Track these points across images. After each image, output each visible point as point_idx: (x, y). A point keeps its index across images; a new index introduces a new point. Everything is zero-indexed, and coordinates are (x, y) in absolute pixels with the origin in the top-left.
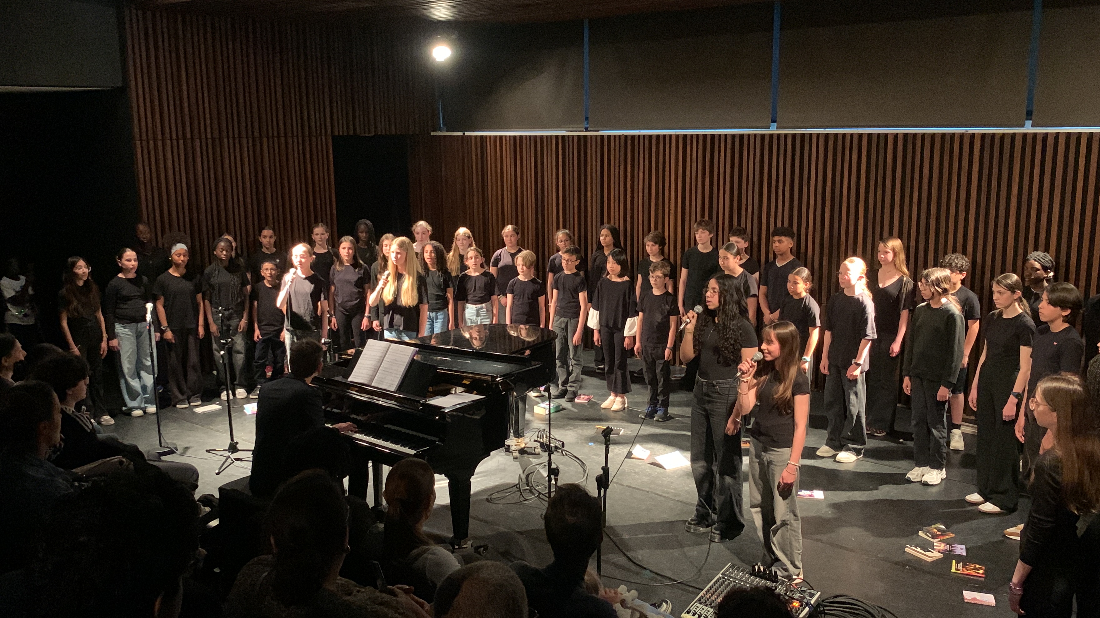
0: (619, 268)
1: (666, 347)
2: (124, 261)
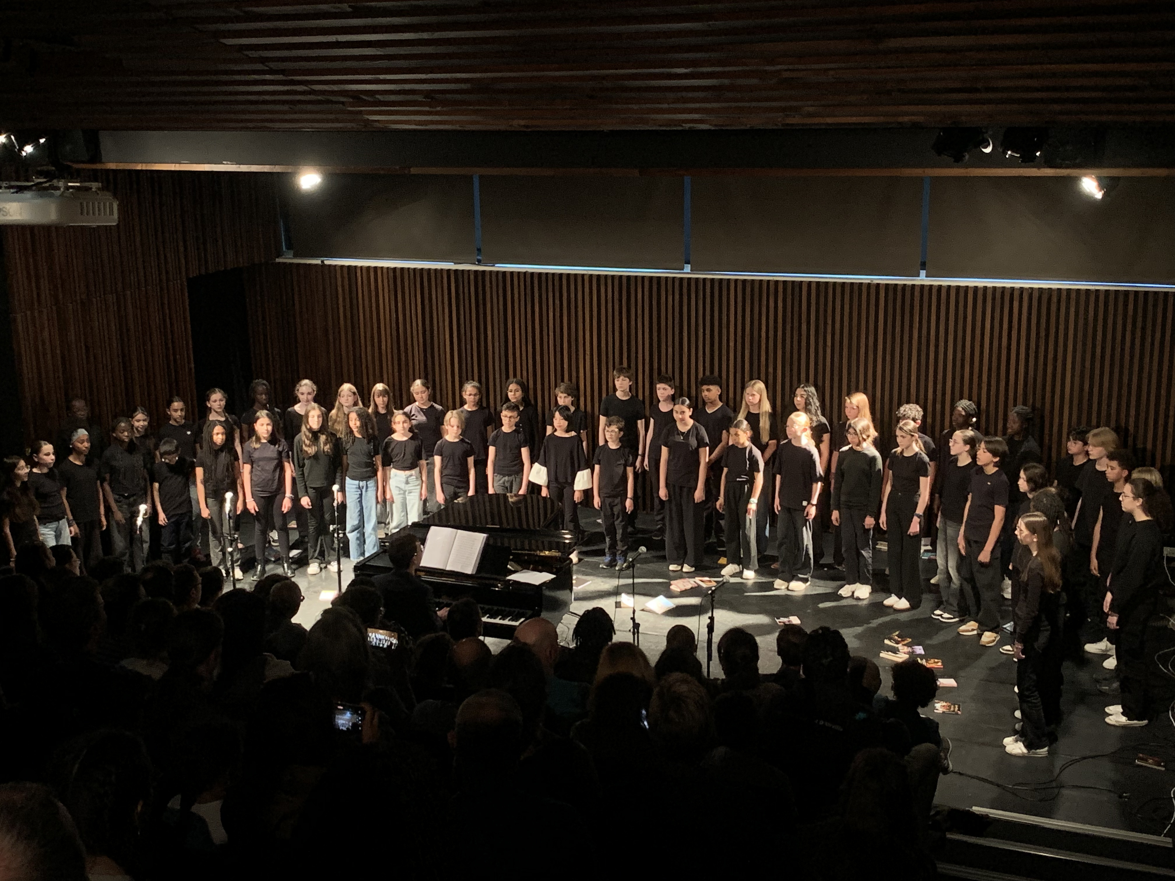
0: (565, 423)
1: (627, 498)
2: (41, 455)
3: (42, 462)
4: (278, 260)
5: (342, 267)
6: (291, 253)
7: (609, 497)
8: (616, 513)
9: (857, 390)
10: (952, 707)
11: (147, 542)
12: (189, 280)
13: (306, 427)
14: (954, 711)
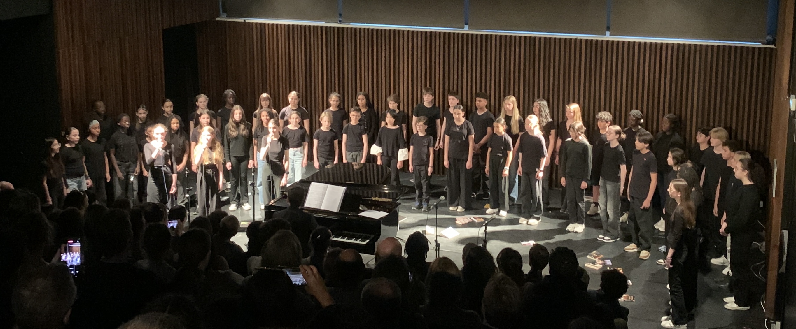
0: (393, 120)
1: (429, 166)
2: (71, 136)
3: (72, 140)
4: (217, 19)
5: (256, 24)
6: (225, 15)
7: (419, 165)
8: (422, 176)
9: (574, 102)
10: (630, 297)
11: (136, 191)
12: (164, 30)
13: (232, 120)
14: (630, 300)
